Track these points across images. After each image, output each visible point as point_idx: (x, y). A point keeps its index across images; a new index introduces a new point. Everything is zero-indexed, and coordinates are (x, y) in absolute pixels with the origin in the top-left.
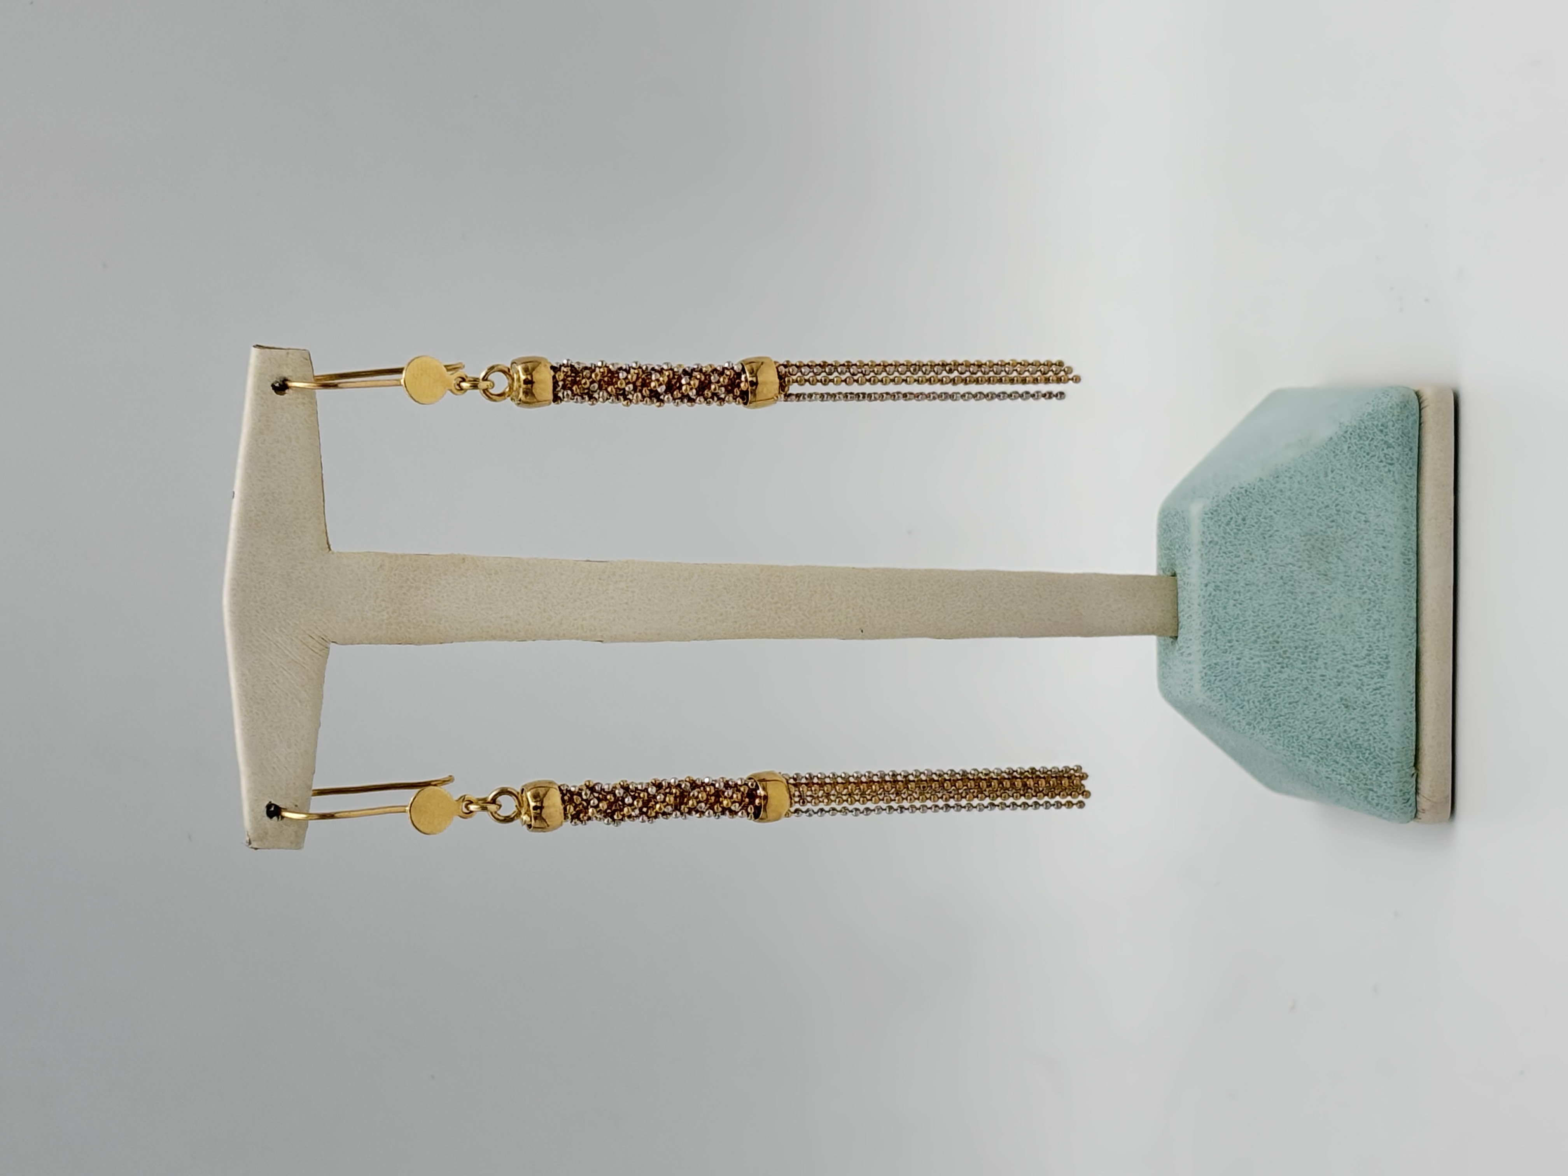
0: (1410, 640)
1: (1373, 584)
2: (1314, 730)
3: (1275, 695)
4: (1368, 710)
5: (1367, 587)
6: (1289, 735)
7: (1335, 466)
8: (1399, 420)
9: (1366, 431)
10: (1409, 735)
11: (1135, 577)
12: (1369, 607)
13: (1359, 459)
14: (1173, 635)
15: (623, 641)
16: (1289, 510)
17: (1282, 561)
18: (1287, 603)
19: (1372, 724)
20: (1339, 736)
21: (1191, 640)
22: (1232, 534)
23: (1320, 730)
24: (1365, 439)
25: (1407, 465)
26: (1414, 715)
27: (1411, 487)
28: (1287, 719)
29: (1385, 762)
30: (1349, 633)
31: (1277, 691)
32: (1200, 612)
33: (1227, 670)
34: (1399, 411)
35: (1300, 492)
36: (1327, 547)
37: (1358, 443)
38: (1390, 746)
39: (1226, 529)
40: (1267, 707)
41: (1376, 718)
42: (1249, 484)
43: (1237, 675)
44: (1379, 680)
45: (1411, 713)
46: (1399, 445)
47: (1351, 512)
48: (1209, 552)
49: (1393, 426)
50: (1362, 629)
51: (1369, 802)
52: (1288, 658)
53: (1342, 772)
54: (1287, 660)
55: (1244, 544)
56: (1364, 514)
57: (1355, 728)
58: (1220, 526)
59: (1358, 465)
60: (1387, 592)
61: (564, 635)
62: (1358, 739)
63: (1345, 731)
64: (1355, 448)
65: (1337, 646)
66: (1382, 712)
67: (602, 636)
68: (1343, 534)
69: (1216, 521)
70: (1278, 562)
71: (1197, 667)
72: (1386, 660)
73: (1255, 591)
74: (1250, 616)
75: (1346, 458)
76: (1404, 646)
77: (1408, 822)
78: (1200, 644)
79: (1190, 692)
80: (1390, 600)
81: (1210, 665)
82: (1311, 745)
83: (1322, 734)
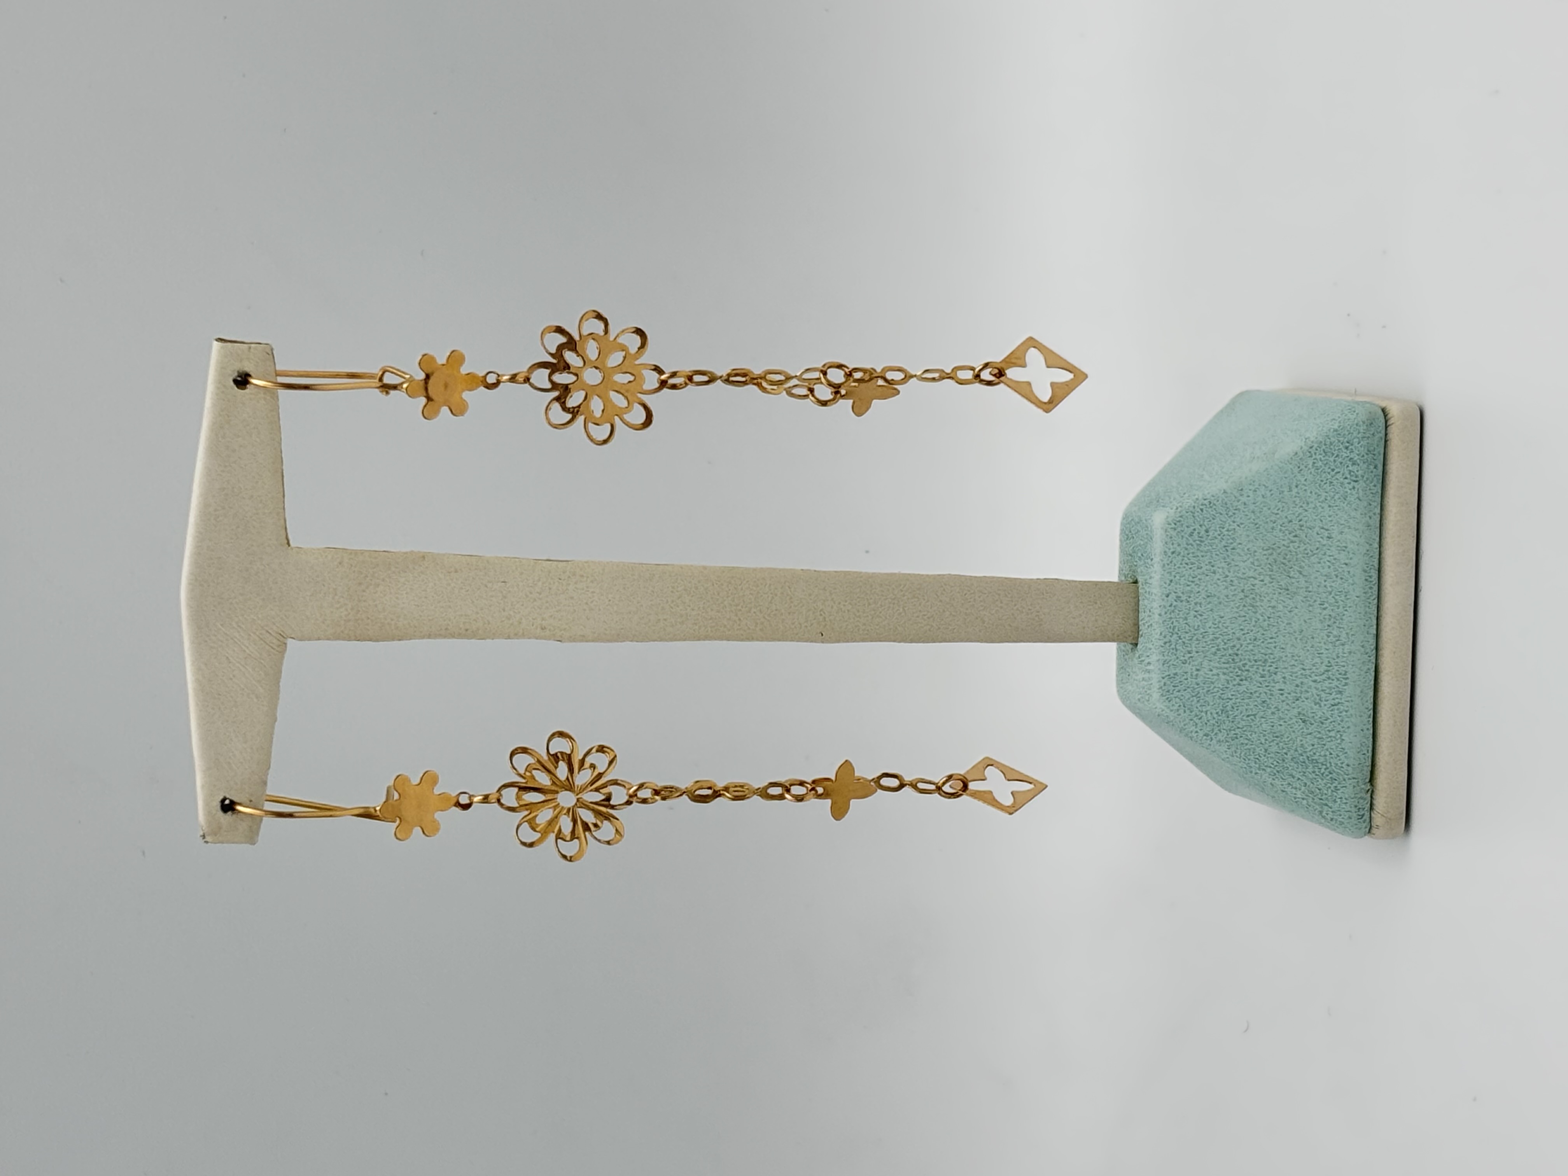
0: (1369, 657)
1: (1334, 600)
2: (1271, 744)
3: (1233, 708)
4: (1324, 726)
5: (1327, 602)
6: (1247, 747)
7: (1300, 481)
8: (1364, 437)
9: (1332, 447)
10: (1366, 752)
11: (1096, 584)
12: (1329, 623)
13: (1324, 475)
14: (1134, 642)
15: (582, 641)
16: (1253, 523)
17: (1244, 574)
18: (1247, 615)
19: (1329, 739)
20: (1296, 750)
21: (1150, 649)
22: (1195, 546)
23: (1277, 744)
24: (1331, 456)
25: (1371, 482)
26: (1371, 732)
27: (1375, 504)
28: (1244, 731)
29: (1341, 777)
30: (1309, 648)
31: (1235, 703)
32: (1161, 622)
33: (1186, 681)
34: (1365, 427)
35: (1264, 506)
36: (1289, 561)
37: (1323, 459)
38: (1346, 762)
39: (1189, 540)
40: (1225, 719)
41: (1332, 734)
42: (1213, 496)
43: (1196, 686)
44: (1337, 696)
45: (1368, 729)
46: (1364, 463)
47: (1314, 528)
48: (1171, 562)
49: (1359, 443)
50: (1322, 644)
51: (1324, 817)
52: (1248, 671)
53: (1298, 786)
54: (1246, 672)
55: (1206, 556)
56: (1327, 530)
57: (1311, 742)
58: (1183, 537)
59: (1322, 481)
60: (1348, 609)
61: (523, 633)
62: (1315, 754)
63: (1302, 745)
64: (1320, 463)
65: (1296, 660)
66: (1339, 728)
67: (561, 637)
68: (1305, 549)
69: (1178, 532)
70: (1240, 575)
71: (1155, 677)
72: (1344, 677)
73: (1216, 603)
74: (1210, 628)
75: (1311, 473)
76: (1364, 662)
77: (1362, 837)
78: (1160, 654)
79: (1148, 701)
80: (1350, 616)
81: (1169, 675)
82: (1268, 758)
83: (1279, 747)
